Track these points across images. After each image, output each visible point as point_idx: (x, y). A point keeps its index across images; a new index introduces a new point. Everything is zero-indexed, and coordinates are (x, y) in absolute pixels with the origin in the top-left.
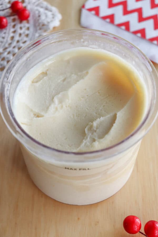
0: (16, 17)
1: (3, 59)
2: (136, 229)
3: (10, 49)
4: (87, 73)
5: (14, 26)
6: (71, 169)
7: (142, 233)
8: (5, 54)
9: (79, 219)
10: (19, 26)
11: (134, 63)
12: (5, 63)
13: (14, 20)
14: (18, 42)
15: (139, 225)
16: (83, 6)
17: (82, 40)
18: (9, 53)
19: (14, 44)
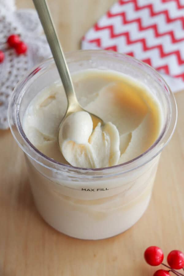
0: (13, 51)
1: (2, 94)
2: (158, 260)
3: (8, 84)
4: (97, 95)
5: (11, 61)
6: (88, 190)
7: (165, 265)
8: (4, 89)
9: (95, 256)
10: (16, 60)
11: (146, 81)
12: (3, 98)
13: (11, 55)
14: (16, 76)
15: (161, 256)
16: (83, 38)
17: (91, 61)
18: (8, 87)
19: (12, 78)
